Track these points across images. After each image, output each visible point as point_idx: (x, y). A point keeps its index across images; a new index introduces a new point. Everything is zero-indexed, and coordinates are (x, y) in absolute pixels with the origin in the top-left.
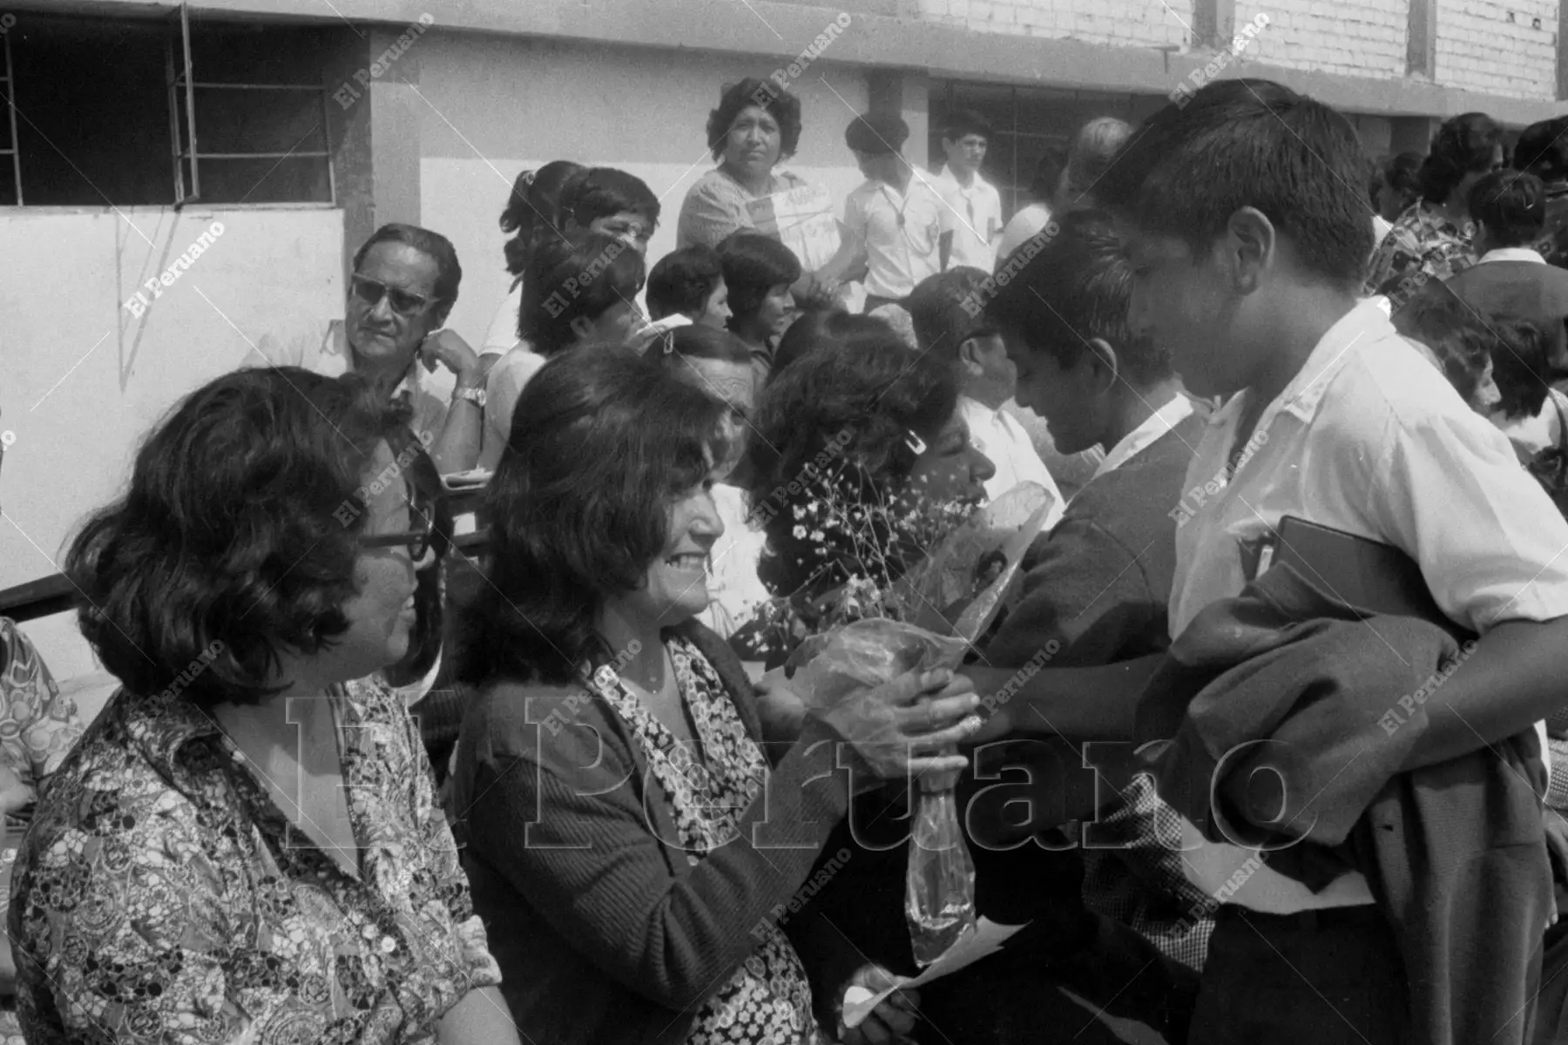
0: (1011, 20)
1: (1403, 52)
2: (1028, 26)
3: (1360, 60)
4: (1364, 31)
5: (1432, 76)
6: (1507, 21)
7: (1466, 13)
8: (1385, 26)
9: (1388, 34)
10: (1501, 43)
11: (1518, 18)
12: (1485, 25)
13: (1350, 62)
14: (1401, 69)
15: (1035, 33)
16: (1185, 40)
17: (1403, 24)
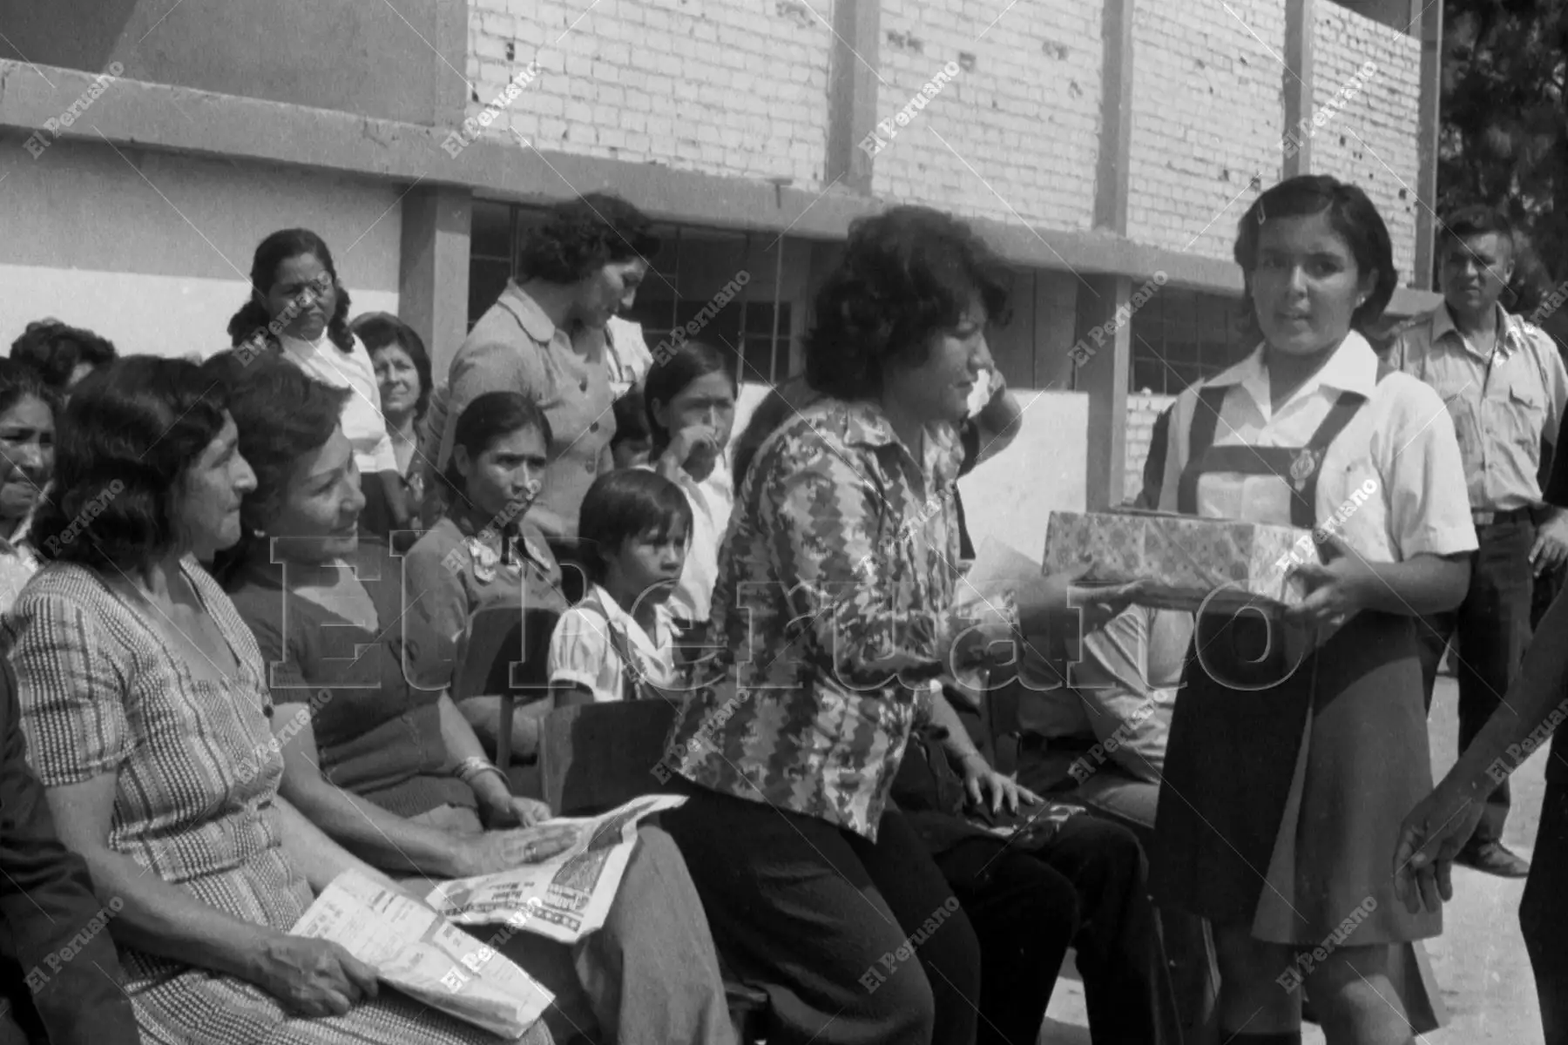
0: (593, 141)
1: (1090, 205)
2: (613, 149)
3: (1035, 210)
4: (1042, 179)
5: (1123, 230)
6: (1220, 179)
7: (1169, 166)
8: (1069, 175)
9: (1072, 184)
10: (1212, 201)
11: (1233, 176)
12: (1193, 182)
13: (1025, 211)
14: (1086, 223)
15: (622, 157)
16: (815, 176)
17: (1091, 173)
